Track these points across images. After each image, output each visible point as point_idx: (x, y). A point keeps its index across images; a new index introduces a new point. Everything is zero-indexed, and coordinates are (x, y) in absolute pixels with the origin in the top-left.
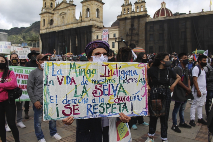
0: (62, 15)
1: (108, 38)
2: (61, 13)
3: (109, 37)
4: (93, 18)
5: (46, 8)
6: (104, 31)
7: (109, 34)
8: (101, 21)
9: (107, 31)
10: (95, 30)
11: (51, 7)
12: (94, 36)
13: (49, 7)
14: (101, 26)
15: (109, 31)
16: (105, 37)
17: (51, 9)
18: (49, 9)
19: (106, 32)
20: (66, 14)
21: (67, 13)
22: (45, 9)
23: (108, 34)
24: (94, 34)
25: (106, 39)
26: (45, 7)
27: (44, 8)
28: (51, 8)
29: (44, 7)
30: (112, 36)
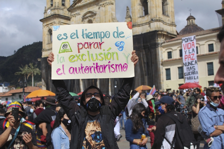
0: (87, 17)
1: (196, 55)
2: (85, 14)
3: (197, 53)
4: (158, 16)
5: (52, 8)
6: (184, 40)
7: (198, 46)
8: (172, 22)
9: (192, 39)
10: (162, 42)
11: (63, 5)
12: (162, 53)
13: (59, 4)
14: (173, 31)
15: (198, 40)
16: (188, 54)
17: (63, 9)
18: (60, 9)
19: (191, 42)
20: (95, 14)
21: (97, 13)
22: (52, 10)
23: (196, 45)
24: (162, 50)
25: (192, 56)
26: (52, 5)
27: (49, 9)
28: (62, 7)
29: (49, 6)
30: (204, 50)
